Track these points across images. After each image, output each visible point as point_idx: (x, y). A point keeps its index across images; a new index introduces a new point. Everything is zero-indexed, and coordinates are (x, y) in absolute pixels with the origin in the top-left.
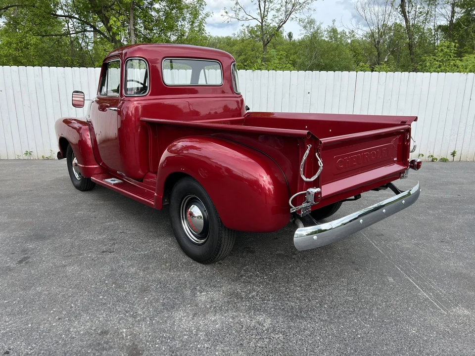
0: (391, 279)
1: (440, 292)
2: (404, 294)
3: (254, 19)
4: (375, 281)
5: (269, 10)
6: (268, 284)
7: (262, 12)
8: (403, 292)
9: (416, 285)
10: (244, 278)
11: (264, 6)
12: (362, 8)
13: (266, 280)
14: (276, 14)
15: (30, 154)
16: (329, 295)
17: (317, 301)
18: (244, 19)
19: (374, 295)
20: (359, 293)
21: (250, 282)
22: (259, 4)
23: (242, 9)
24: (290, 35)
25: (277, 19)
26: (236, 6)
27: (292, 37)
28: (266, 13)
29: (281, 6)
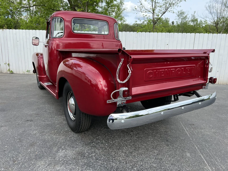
0: (188, 155)
1: (221, 167)
2: (194, 166)
3: (149, 11)
4: (177, 154)
5: (157, 7)
6: (106, 149)
7: (154, 8)
8: (194, 165)
9: (205, 160)
10: (94, 143)
11: (154, 5)
12: (209, 7)
13: (106, 146)
14: (160, 9)
15: (29, 72)
16: (141, 161)
17: (131, 164)
18: (144, 11)
19: (172, 164)
20: (162, 162)
21: (95, 147)
22: (152, 4)
23: (143, 7)
24: (173, 23)
25: (161, 11)
26: (140, 6)
27: (174, 24)
28: (155, 8)
29: (164, 5)
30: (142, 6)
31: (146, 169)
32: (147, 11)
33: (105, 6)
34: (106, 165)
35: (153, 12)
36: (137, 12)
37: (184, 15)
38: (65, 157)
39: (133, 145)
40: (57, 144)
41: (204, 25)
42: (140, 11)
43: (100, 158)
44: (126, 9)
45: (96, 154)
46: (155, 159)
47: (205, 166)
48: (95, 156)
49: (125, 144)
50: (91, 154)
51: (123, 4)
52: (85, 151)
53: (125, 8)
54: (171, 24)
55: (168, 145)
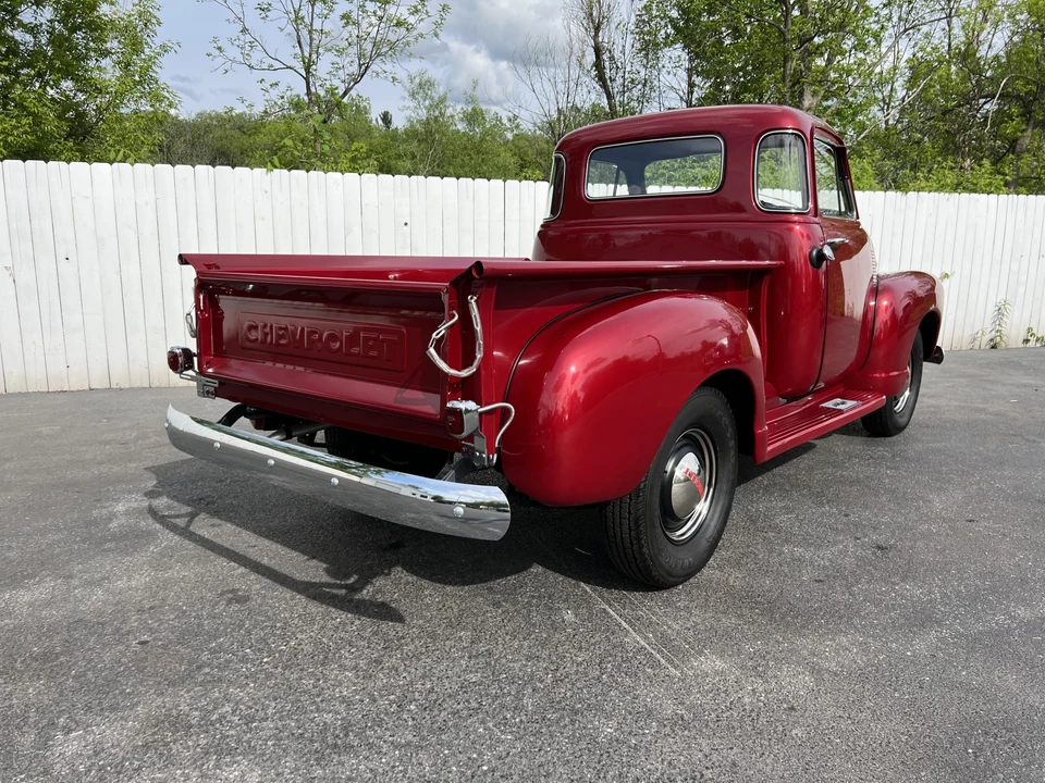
0: (569, 616)
2: (594, 644)
3: (288, 67)
4: (534, 625)
5: (321, 50)
6: (269, 676)
7: (307, 54)
8: (593, 641)
9: (620, 620)
10: (207, 670)
11: (309, 42)
13: (266, 666)
14: (337, 60)
16: (423, 677)
17: (392, 697)
18: (265, 66)
19: (529, 659)
20: (497, 660)
21: (220, 680)
22: (298, 36)
23: (256, 43)
24: (386, 118)
25: (341, 72)
26: (242, 37)
27: (390, 122)
28: (314, 56)
29: (350, 44)
30: (248, 38)
31: (450, 696)
32: (277, 65)
33: (51, 21)
34: (299, 728)
35: (308, 72)
36: (227, 66)
37: (434, 94)
38: (96, 754)
39: (375, 633)
40: (25, 719)
41: (510, 136)
42: (241, 63)
43: (261, 714)
44: (176, 48)
45: (237, 703)
46: (470, 657)
47: (626, 636)
48: (234, 711)
49: (341, 639)
50: (215, 709)
51: (154, 21)
52: (184, 708)
53: (170, 44)
54: (380, 122)
55: (497, 605)
